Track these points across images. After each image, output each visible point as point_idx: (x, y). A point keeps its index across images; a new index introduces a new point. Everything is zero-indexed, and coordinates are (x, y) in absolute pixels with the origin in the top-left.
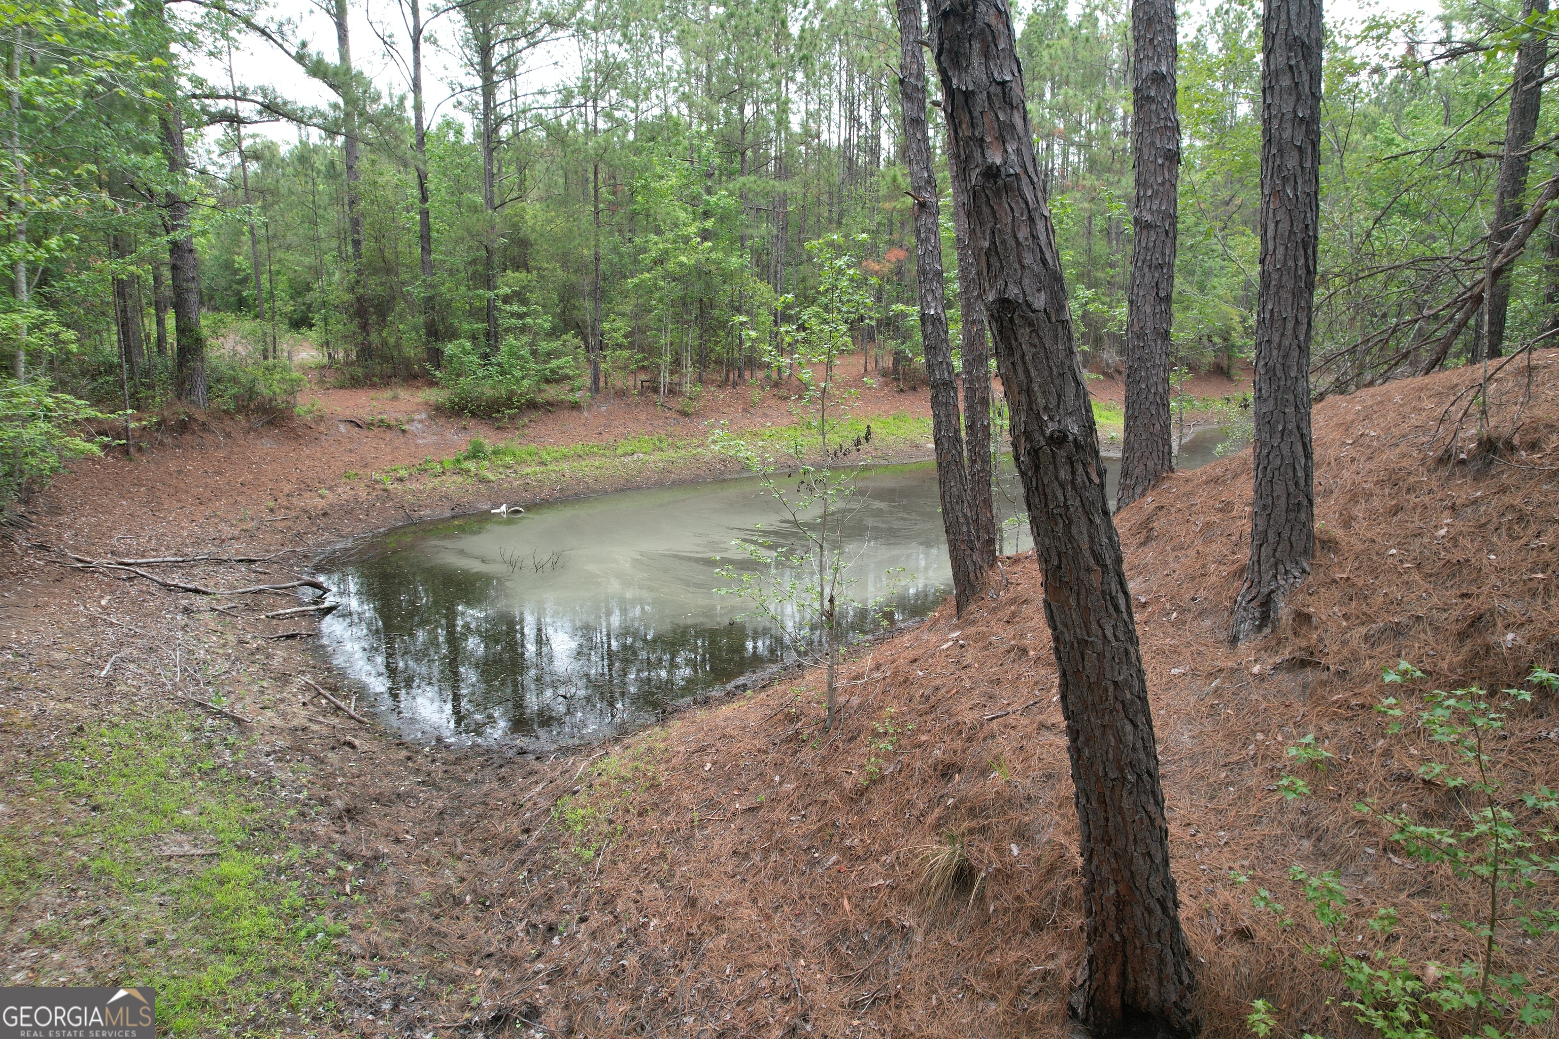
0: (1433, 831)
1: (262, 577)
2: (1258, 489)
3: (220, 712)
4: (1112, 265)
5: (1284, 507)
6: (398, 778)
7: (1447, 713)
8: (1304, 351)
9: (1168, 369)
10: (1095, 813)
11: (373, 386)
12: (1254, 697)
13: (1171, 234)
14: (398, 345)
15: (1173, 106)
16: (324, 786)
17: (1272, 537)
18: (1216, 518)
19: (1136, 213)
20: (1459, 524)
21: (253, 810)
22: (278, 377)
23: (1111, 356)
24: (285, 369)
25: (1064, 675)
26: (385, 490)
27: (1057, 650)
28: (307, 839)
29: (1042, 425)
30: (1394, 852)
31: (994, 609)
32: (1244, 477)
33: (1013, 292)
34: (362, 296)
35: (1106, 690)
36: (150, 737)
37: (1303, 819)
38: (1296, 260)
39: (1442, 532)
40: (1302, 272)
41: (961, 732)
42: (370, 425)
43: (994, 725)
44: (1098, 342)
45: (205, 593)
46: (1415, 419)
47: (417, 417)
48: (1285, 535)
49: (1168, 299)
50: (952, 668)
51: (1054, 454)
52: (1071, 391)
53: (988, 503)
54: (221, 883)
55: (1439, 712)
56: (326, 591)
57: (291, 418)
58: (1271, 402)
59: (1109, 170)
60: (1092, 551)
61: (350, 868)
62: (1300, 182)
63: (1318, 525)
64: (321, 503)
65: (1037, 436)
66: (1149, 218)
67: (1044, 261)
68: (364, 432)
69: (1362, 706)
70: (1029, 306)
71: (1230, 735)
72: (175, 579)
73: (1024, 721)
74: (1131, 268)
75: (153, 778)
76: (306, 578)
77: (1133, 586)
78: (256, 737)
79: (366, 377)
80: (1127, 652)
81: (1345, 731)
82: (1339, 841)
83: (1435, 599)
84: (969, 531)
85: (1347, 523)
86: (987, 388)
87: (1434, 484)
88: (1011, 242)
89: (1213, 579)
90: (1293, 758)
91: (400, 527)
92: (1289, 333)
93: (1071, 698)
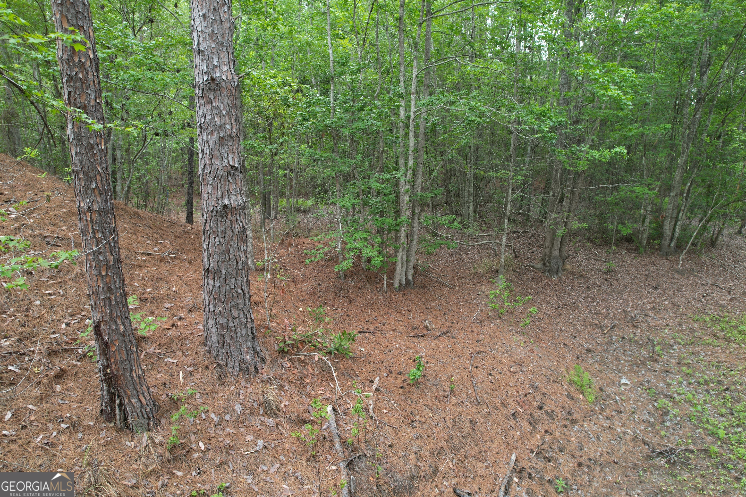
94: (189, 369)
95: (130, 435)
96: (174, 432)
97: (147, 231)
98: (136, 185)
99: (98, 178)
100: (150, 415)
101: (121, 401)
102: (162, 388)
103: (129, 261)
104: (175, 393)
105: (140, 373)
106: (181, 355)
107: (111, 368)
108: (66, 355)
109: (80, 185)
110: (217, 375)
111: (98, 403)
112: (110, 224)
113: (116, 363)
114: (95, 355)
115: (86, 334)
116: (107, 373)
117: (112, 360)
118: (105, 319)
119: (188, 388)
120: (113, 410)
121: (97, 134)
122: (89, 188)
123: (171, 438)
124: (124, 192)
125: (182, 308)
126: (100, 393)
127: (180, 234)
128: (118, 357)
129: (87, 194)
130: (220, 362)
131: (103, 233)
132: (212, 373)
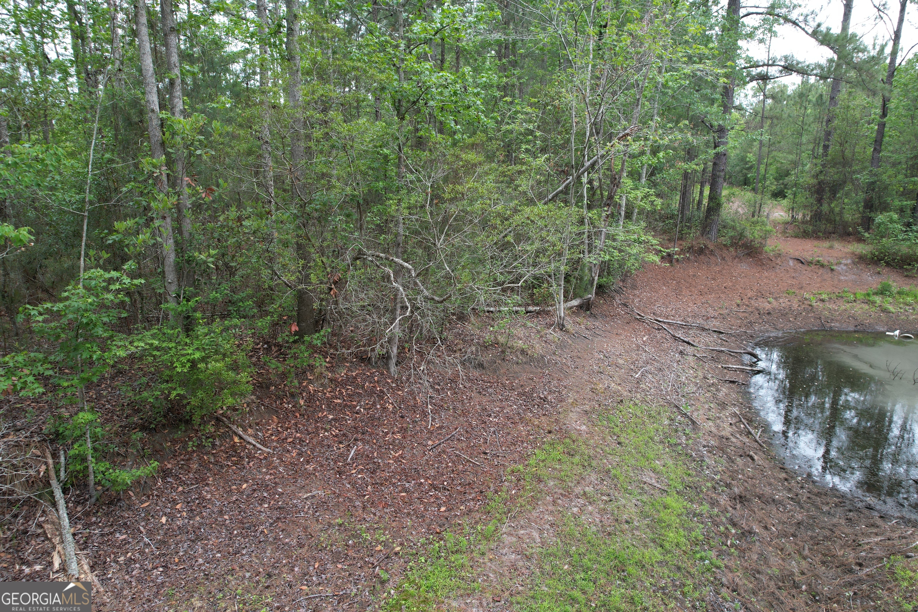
1: (724, 343)
3: (685, 414)
6: (776, 489)
11: (818, 238)
14: (841, 213)
16: (730, 476)
21: (689, 475)
22: (758, 228)
24: (763, 224)
26: (810, 305)
28: (714, 503)
34: (822, 181)
36: (650, 416)
42: (810, 263)
45: (692, 345)
47: (844, 261)
54: (665, 508)
56: (759, 360)
57: (761, 253)
61: (733, 531)
64: (767, 306)
68: (805, 267)
72: (680, 334)
75: (646, 438)
76: (749, 350)
78: (701, 434)
79: (814, 232)
91: (815, 331)
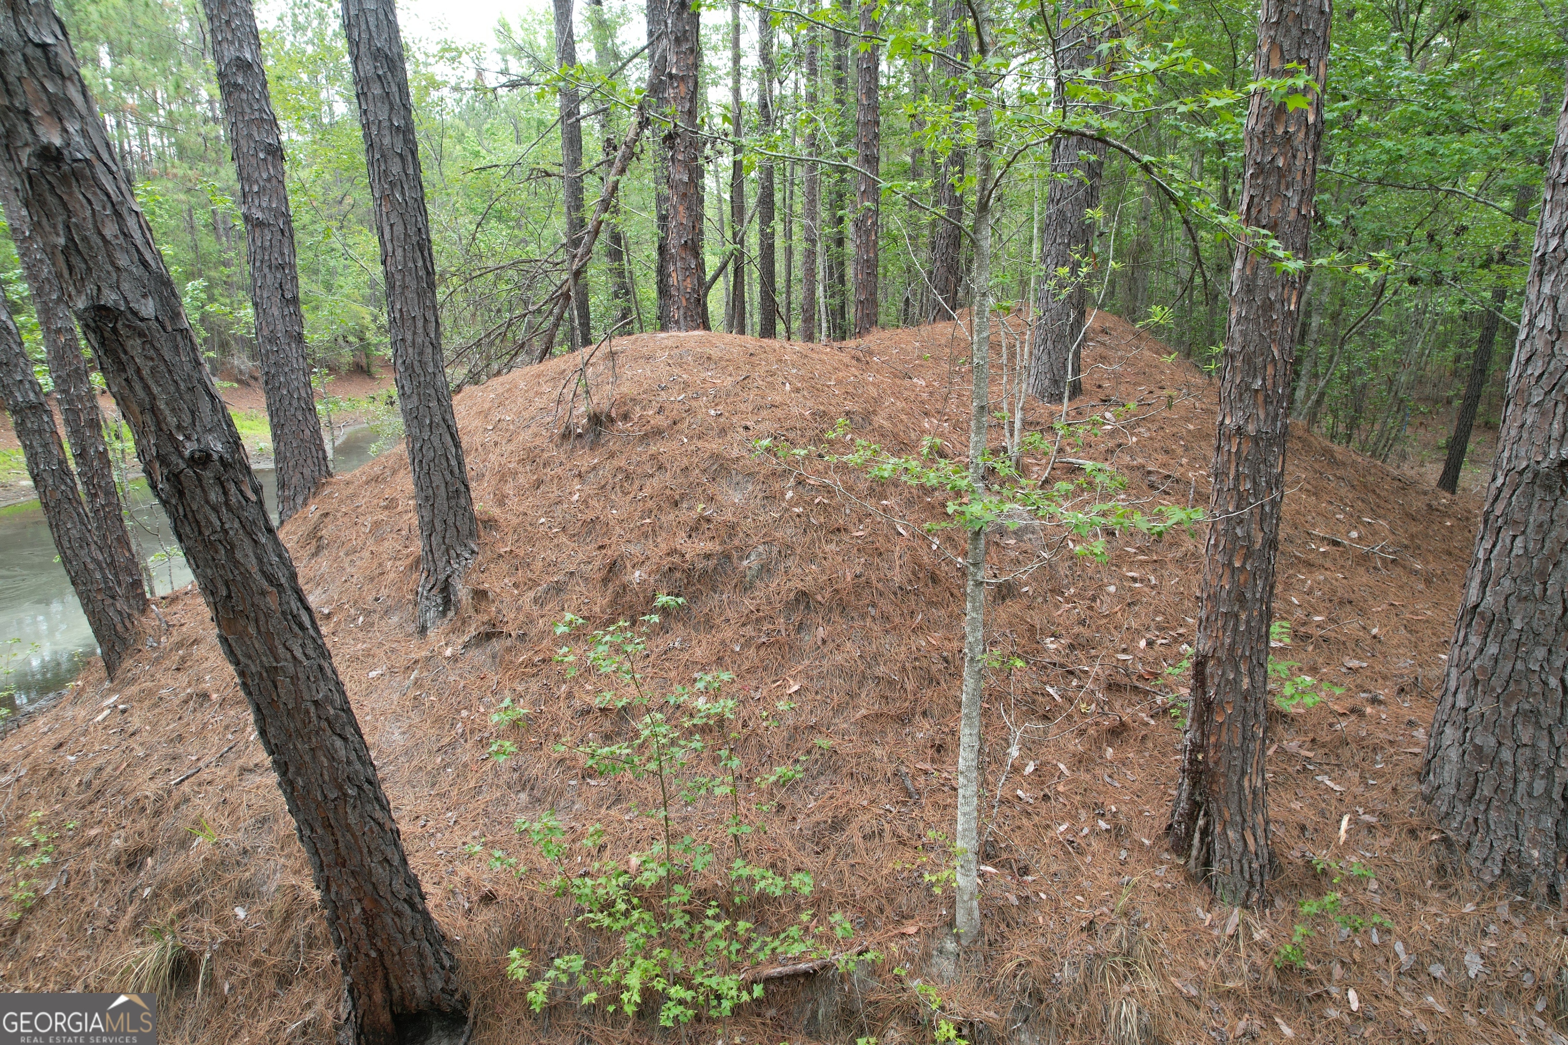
0: (614, 748)
2: (418, 482)
4: (226, 264)
5: (444, 495)
7: (606, 647)
8: (436, 347)
9: (308, 373)
10: (322, 840)
12: (451, 679)
13: (287, 232)
15: (267, 98)
17: (439, 526)
18: (383, 516)
19: (244, 209)
20: (586, 488)
23: (242, 361)
25: (258, 710)
27: (245, 685)
29: (178, 447)
30: (590, 776)
31: (157, 659)
32: (402, 472)
33: (110, 298)
35: (307, 712)
37: (516, 776)
38: (415, 262)
39: (576, 497)
40: (422, 273)
41: (143, 809)
43: (186, 787)
44: (224, 346)
46: (539, 402)
48: (451, 522)
49: (295, 301)
50: (115, 740)
51: (199, 478)
52: (205, 405)
53: (124, 541)
55: (601, 648)
58: (415, 398)
59: (203, 158)
60: (263, 572)
62: (406, 187)
63: (478, 507)
65: (174, 458)
66: (259, 215)
67: (145, 264)
69: (544, 661)
70: (135, 314)
71: (438, 720)
73: (220, 772)
74: (248, 268)
77: (313, 600)
80: (321, 668)
81: (534, 686)
82: (547, 784)
83: (581, 555)
84: (105, 577)
85: (501, 501)
86: (95, 407)
87: (563, 457)
88: (96, 240)
89: (392, 575)
90: (497, 724)
92: (420, 331)
93: (271, 731)
94: (1367, 818)
95: (1207, 898)
96: (1297, 939)
97: (1343, 492)
98: (1338, 391)
99: (1270, 370)
100: (1257, 878)
101: (1207, 824)
102: (1296, 833)
103: (1291, 548)
104: (1322, 858)
105: (1259, 784)
106: (1357, 780)
107: (1206, 753)
108: (1135, 699)
109: (1232, 381)
110: (1434, 860)
111: (1166, 810)
112: (1272, 466)
113: (1217, 746)
114: (1184, 717)
115: (1177, 671)
116: (1196, 760)
117: (1212, 739)
118: (1219, 654)
119: (1354, 859)
120: (1189, 835)
121: (1288, 281)
122: (1248, 388)
123: (1289, 948)
124: (1310, 403)
125: (1385, 678)
126: (1175, 793)
127: (1418, 511)
128: (1224, 738)
129: (1241, 400)
130: (1451, 834)
131: (1255, 482)
132: (1422, 849)
